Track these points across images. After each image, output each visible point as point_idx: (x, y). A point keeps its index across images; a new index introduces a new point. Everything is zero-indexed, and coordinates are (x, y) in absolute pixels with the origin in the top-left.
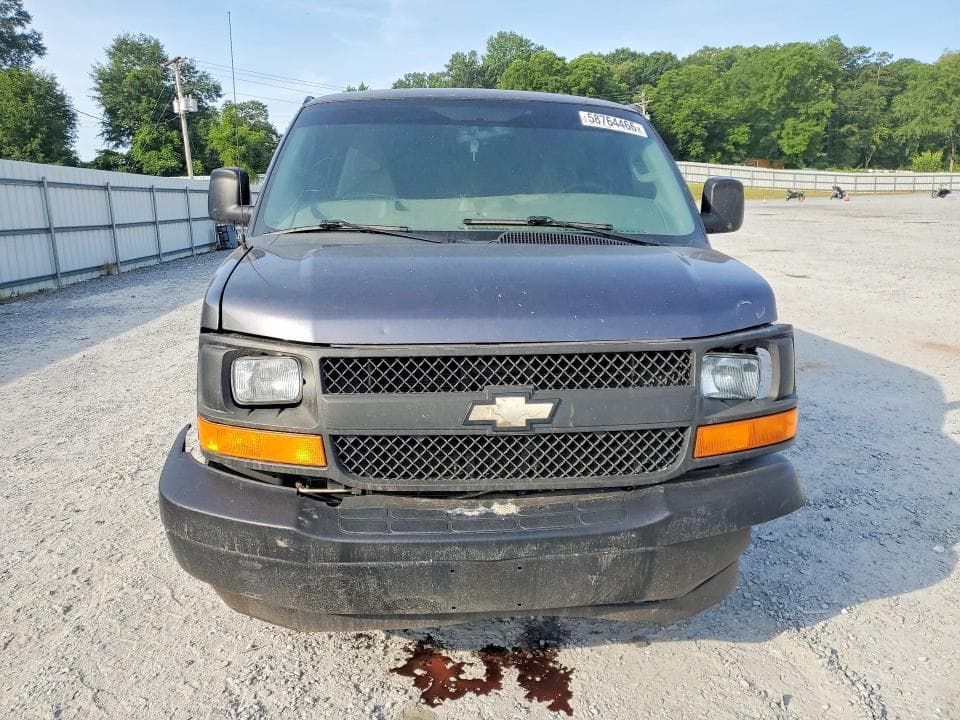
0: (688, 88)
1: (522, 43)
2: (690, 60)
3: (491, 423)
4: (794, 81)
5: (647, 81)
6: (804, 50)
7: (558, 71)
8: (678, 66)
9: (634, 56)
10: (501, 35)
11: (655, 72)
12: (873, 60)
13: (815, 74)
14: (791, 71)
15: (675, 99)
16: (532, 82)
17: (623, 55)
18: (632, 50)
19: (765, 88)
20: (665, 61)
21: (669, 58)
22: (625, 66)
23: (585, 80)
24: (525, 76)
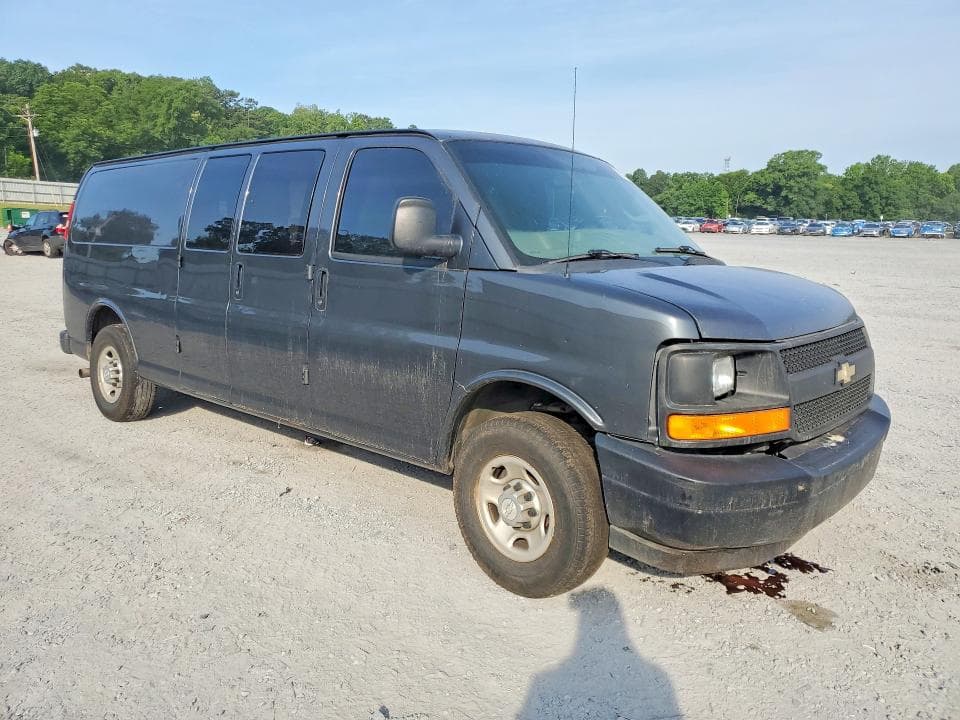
0: (73, 106)
4: (182, 113)
5: (14, 91)
8: (53, 79)
11: (23, 82)
12: (242, 104)
14: (179, 104)
19: (156, 117)
21: (39, 69)
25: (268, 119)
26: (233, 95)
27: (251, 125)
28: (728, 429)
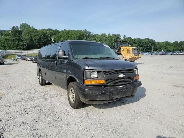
0: (61, 36)
1: (28, 26)
2: (62, 31)
3: (120, 77)
4: (79, 36)
5: (54, 35)
6: (80, 31)
7: (35, 32)
8: (60, 32)
9: (51, 30)
10: (23, 24)
11: (55, 33)
12: (92, 34)
13: (82, 35)
14: (78, 35)
15: (59, 38)
16: (30, 34)
17: (49, 30)
18: (51, 29)
19: (75, 37)
20: (57, 31)
21: (58, 31)
22: (50, 32)
23: (41, 34)
24: (29, 32)
25: (96, 36)
26: (90, 32)
27: (93, 38)
28: (93, 82)
